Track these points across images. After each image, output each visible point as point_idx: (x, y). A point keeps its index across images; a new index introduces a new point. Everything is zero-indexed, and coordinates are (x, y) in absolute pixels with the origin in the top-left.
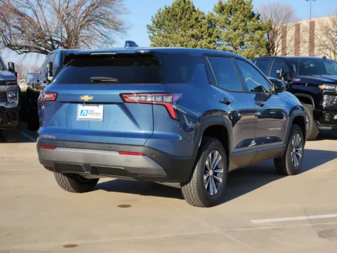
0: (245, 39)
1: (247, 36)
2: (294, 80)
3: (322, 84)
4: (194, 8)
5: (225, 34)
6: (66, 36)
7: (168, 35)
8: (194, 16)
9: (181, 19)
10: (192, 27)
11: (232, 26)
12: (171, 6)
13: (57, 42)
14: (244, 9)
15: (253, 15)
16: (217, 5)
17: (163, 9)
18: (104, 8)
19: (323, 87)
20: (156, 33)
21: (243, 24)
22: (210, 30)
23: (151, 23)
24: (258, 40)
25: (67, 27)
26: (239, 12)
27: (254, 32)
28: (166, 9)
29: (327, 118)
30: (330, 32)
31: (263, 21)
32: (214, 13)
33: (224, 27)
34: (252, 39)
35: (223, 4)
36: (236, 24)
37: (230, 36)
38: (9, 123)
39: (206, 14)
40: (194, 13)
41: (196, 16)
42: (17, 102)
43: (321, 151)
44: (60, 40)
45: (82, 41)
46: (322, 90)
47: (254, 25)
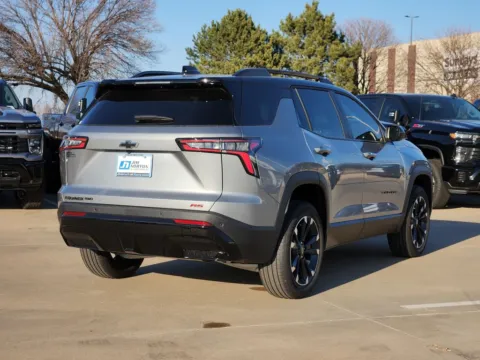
0: (324, 70)
1: (327, 66)
2: (415, 126)
3: (454, 132)
4: (252, 24)
5: (296, 62)
6: (71, 61)
7: (216, 63)
8: (254, 36)
9: (235, 40)
10: (250, 51)
11: (305, 51)
12: (220, 21)
13: (59, 70)
14: (323, 28)
15: (335, 35)
16: (285, 22)
17: (210, 25)
18: (125, 23)
19: (456, 135)
20: (199, 60)
21: (321, 48)
22: (276, 56)
23: (192, 45)
24: (343, 71)
25: (73, 50)
26: (316, 31)
27: (337, 59)
28: (214, 25)
29: (461, 178)
30: (441, 61)
31: (349, 45)
32: (281, 33)
33: (294, 51)
34: (334, 69)
35: (294, 19)
36: (312, 47)
37: (303, 65)
38: (31, 182)
39: (270, 33)
40: (253, 32)
41: (257, 36)
42: (41, 152)
43: (461, 223)
44: (62, 68)
45: (95, 70)
46: (454, 140)
47: (337, 50)
